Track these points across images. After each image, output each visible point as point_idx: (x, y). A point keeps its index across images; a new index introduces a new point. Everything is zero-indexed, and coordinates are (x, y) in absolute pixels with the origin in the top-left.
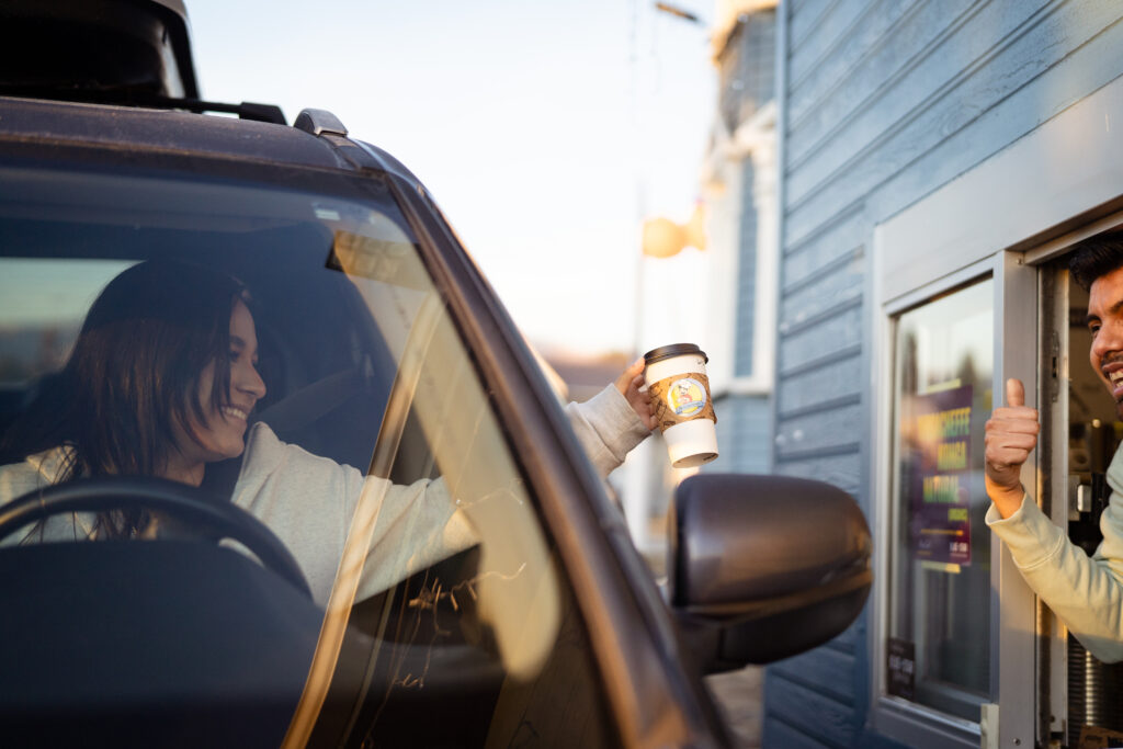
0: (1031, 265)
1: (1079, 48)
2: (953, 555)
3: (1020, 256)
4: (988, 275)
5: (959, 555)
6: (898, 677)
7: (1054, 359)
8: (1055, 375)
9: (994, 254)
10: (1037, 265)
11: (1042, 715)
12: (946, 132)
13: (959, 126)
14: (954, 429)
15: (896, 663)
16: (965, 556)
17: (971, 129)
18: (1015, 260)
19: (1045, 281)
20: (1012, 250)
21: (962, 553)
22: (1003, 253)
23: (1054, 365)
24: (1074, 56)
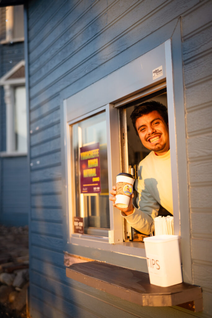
0: (116, 108)
1: (130, 47)
2: (94, 191)
3: (113, 105)
4: (104, 111)
5: (97, 191)
6: (77, 228)
7: (123, 134)
8: (124, 138)
9: (106, 105)
10: (118, 108)
11: (125, 232)
12: (87, 72)
13: (91, 70)
14: (93, 155)
15: (76, 224)
16: (99, 191)
17: (96, 70)
18: (112, 107)
19: (120, 112)
20: (111, 103)
21: (98, 190)
22: (109, 105)
23: (123, 135)
24: (130, 48)
